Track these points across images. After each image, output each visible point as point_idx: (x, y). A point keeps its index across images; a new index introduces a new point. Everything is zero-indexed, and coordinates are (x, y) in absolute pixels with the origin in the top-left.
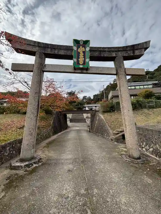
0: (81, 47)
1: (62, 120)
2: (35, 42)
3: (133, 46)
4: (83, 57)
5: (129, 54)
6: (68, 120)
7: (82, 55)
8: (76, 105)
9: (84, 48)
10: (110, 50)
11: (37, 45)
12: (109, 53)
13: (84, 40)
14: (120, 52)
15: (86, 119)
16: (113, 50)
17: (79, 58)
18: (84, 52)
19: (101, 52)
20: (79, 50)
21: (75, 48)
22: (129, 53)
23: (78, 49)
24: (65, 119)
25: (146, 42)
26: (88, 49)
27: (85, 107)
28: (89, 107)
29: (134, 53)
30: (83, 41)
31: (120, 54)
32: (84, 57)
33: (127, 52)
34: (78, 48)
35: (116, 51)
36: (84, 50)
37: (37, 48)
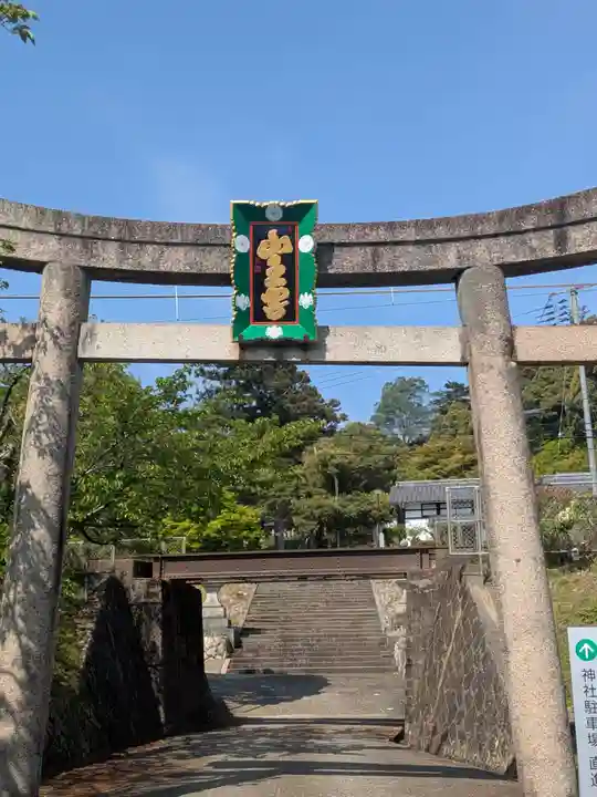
0: (273, 233)
2: (42, 213)
3: (558, 206)
4: (284, 281)
5: (533, 250)
7: (275, 272)
9: (286, 239)
10: (429, 235)
11: (52, 230)
12: (423, 252)
13: (287, 205)
14: (483, 243)
17: (263, 290)
18: (289, 260)
19: (382, 251)
20: (262, 252)
21: (243, 243)
22: (535, 243)
23: (255, 245)
26: (305, 244)
27: (400, 511)
29: (561, 241)
30: (282, 208)
31: (485, 254)
32: (291, 285)
33: (524, 243)
34: (257, 240)
36: (288, 249)
37: (53, 242)
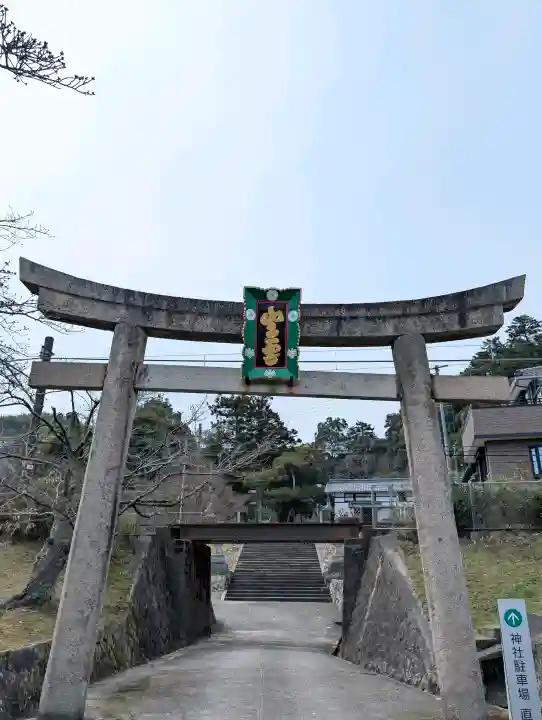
0: (271, 309)
1: (182, 578)
2: (116, 290)
3: (460, 297)
4: (277, 340)
5: (444, 325)
6: (217, 579)
7: (272, 334)
8: (275, 485)
9: (280, 313)
10: (375, 313)
11: (122, 301)
12: (371, 324)
13: (281, 288)
14: (412, 320)
15: (329, 581)
16: (383, 312)
17: (264, 345)
18: (281, 326)
19: (344, 323)
20: (264, 320)
21: (250, 315)
22: (445, 321)
23: (259, 317)
24: (198, 576)
25: (508, 283)
26: (293, 316)
27: (332, 498)
28: (355, 495)
29: (463, 321)
30: (278, 291)
31: (412, 326)
32: (282, 343)
33: (438, 320)
34: (260, 313)
35: (394, 317)
36: (281, 319)
37: (123, 311)
